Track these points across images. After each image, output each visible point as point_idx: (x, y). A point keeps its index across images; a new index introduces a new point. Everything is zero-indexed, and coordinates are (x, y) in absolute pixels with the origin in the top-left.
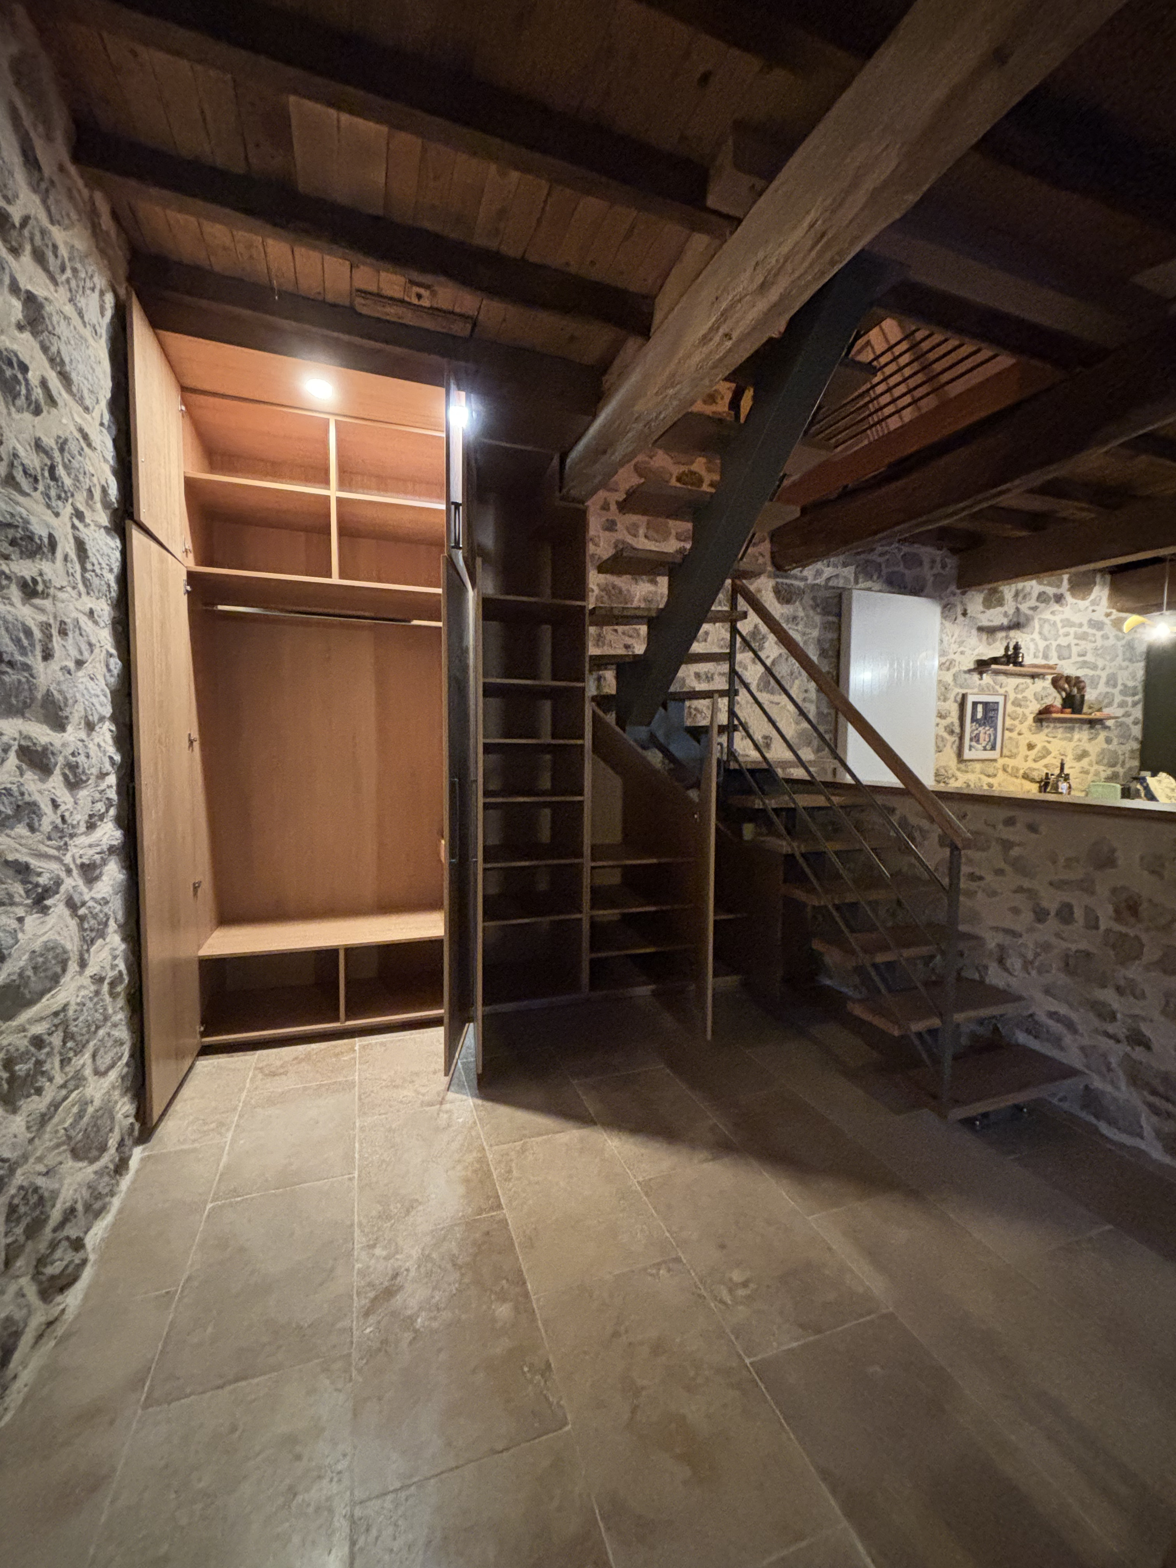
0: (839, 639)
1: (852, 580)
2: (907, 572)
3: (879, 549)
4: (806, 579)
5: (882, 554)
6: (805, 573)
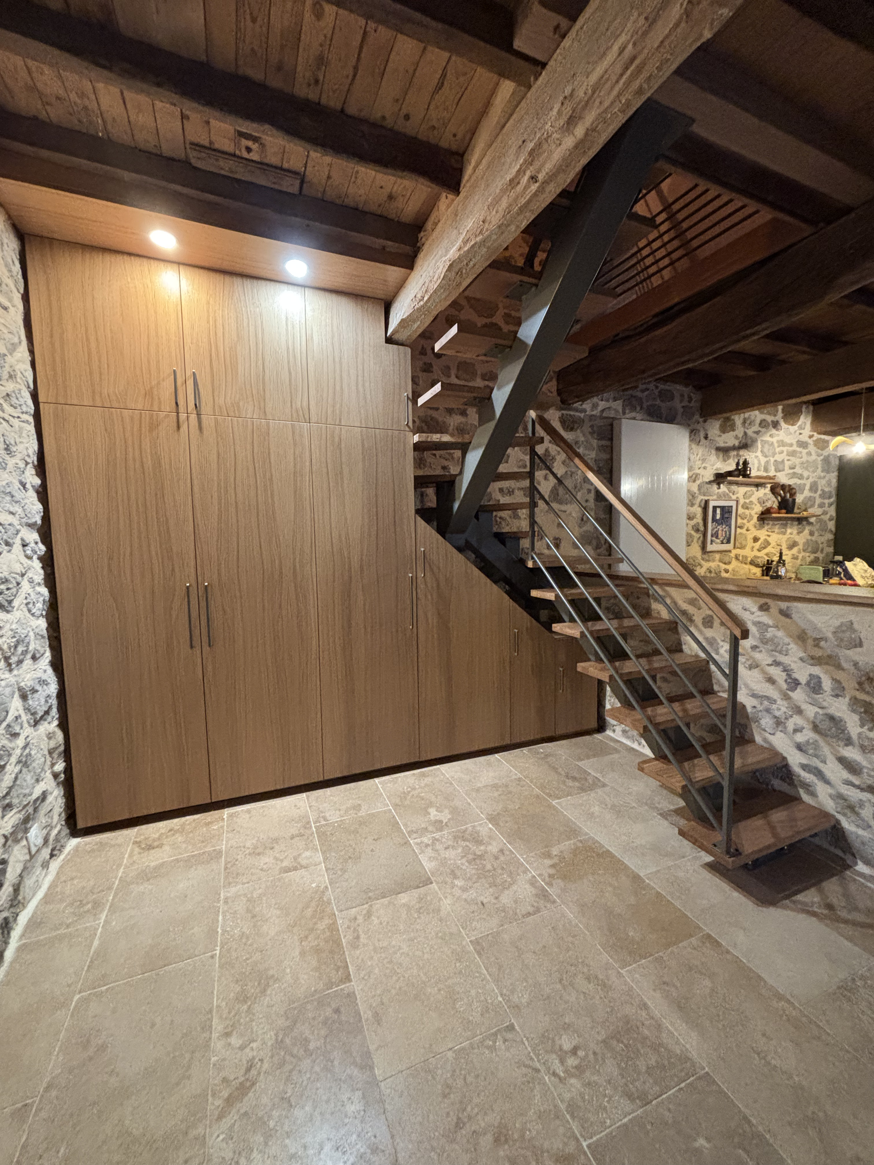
0: (611, 459)
1: (621, 411)
2: (662, 405)
3: (641, 387)
4: (585, 411)
5: (643, 391)
6: (584, 406)
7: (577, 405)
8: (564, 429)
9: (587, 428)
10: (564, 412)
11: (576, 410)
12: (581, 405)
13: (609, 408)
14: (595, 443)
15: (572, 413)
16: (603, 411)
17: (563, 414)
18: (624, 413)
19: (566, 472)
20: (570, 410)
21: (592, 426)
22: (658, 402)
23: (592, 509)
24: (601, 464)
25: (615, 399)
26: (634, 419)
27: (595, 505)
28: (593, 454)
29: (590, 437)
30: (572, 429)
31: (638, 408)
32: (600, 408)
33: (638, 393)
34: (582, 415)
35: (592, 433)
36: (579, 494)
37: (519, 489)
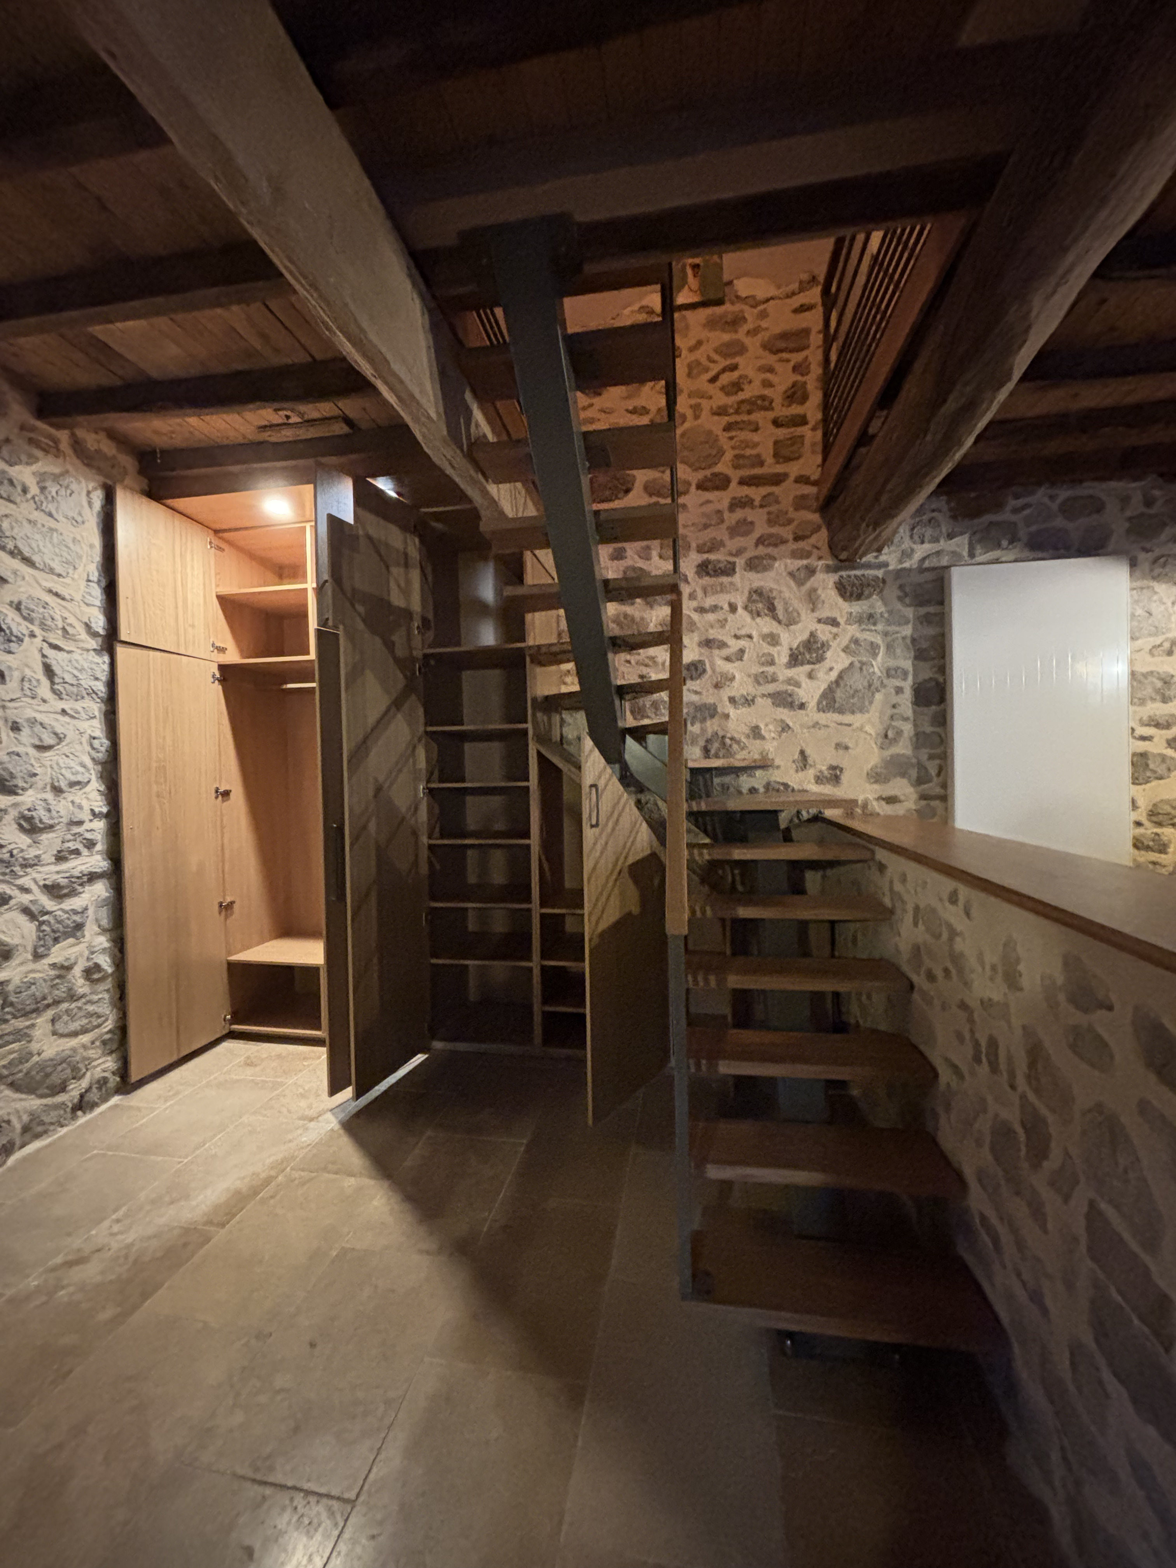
0: (943, 635)
2: (1070, 526)
5: (1016, 511)
7: (869, 558)
8: (845, 599)
9: (892, 592)
10: (844, 573)
11: (868, 566)
12: (876, 557)
13: (938, 553)
14: (909, 612)
15: (858, 573)
16: (923, 559)
17: (841, 577)
18: (972, 555)
19: (852, 664)
20: (854, 568)
22: (1059, 522)
23: (906, 719)
24: (925, 645)
25: (950, 536)
27: (914, 712)
28: (907, 631)
29: (899, 606)
30: (859, 597)
31: (1005, 543)
32: (918, 556)
33: (1005, 516)
35: (901, 598)
36: (878, 696)
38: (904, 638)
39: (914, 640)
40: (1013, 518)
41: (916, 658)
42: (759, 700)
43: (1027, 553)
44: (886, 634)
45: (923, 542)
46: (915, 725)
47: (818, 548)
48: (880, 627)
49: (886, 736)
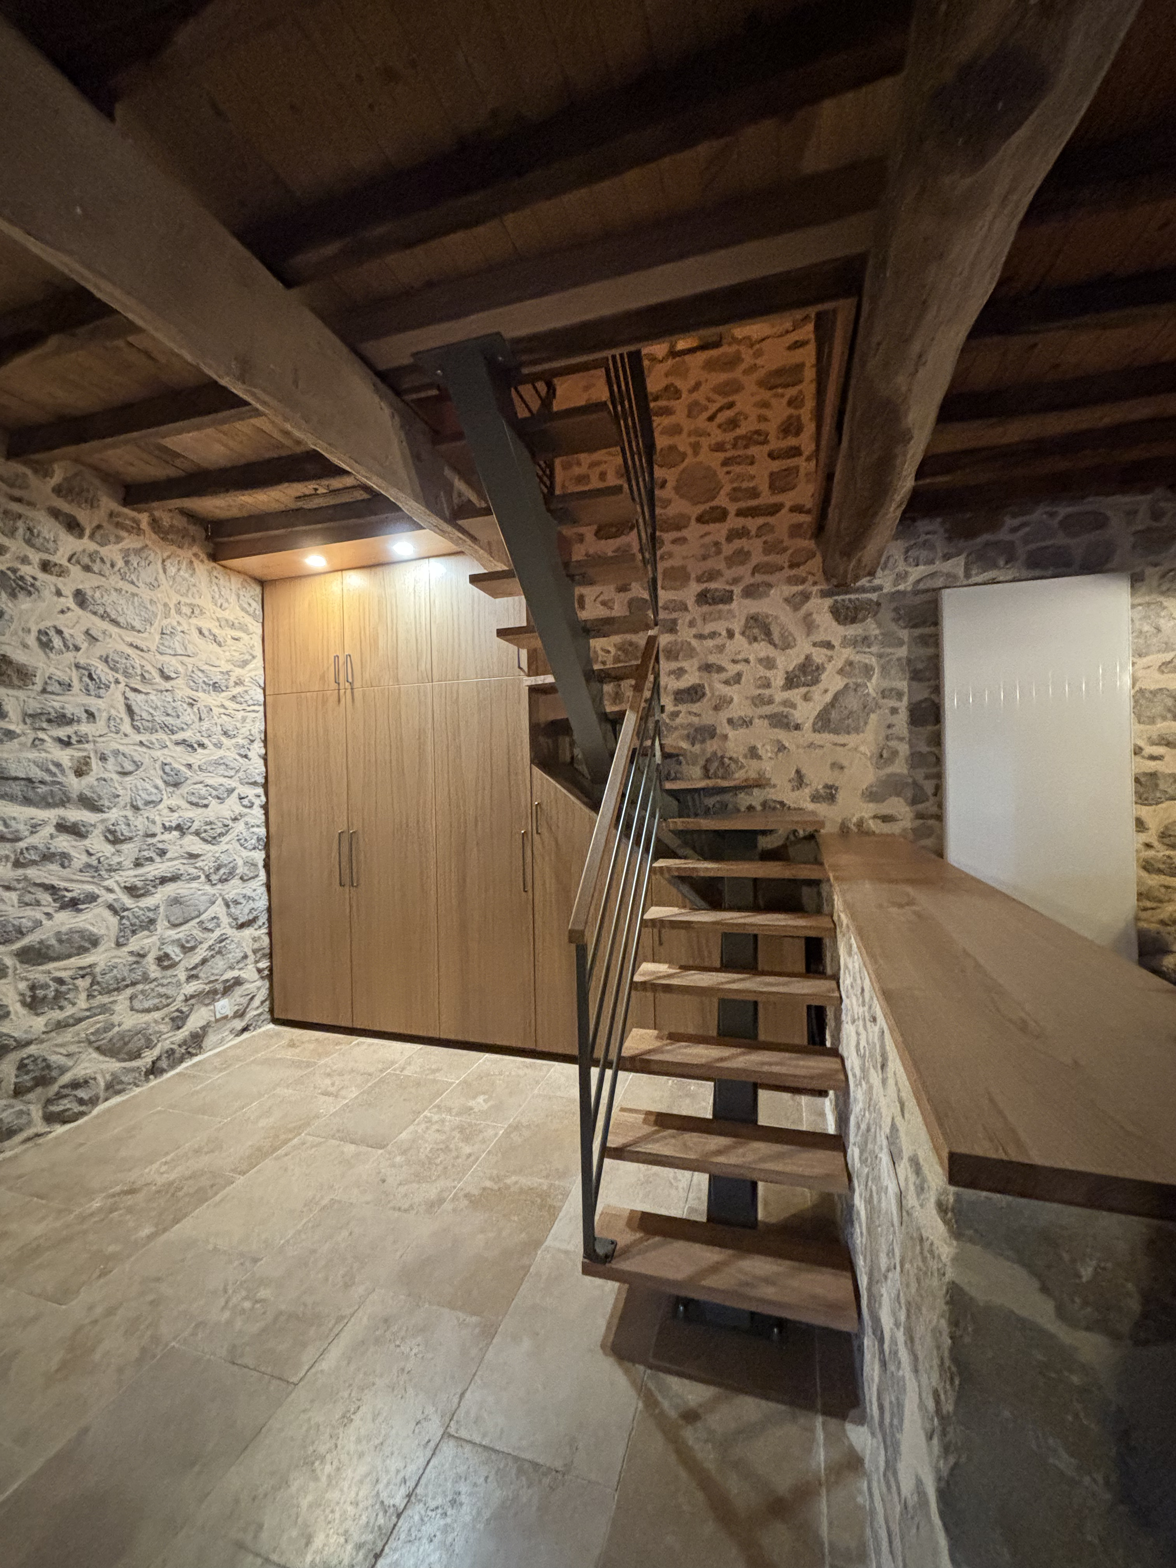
1: (959, 574)
2: (1072, 541)
3: (1011, 523)
4: (880, 588)
5: (1014, 530)
6: (877, 582)
7: (864, 582)
8: (839, 623)
9: (886, 614)
10: (839, 598)
11: (863, 590)
12: (870, 581)
13: (933, 575)
14: (905, 634)
15: (852, 597)
16: (918, 581)
17: (836, 601)
18: (967, 575)
19: (846, 686)
20: (846, 593)
21: (896, 610)
22: (1061, 540)
23: (901, 739)
24: (920, 666)
25: (946, 557)
26: (994, 582)
27: (910, 732)
28: (903, 652)
29: (894, 627)
30: (853, 621)
31: (1001, 563)
32: (911, 579)
33: (1003, 535)
34: (874, 596)
35: (896, 620)
36: (873, 717)
37: (761, 717)
38: (899, 659)
39: (909, 661)
40: (1009, 537)
41: (912, 679)
42: (756, 721)
43: (1025, 573)
44: (880, 656)
45: (917, 565)
46: (911, 747)
47: (813, 575)
48: (874, 649)
49: (881, 756)
